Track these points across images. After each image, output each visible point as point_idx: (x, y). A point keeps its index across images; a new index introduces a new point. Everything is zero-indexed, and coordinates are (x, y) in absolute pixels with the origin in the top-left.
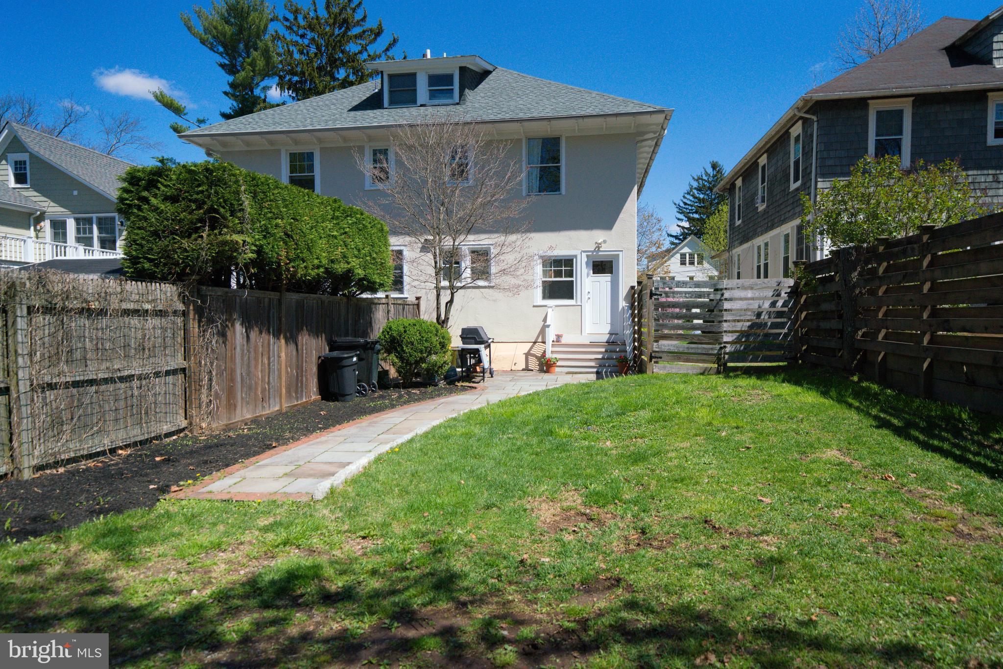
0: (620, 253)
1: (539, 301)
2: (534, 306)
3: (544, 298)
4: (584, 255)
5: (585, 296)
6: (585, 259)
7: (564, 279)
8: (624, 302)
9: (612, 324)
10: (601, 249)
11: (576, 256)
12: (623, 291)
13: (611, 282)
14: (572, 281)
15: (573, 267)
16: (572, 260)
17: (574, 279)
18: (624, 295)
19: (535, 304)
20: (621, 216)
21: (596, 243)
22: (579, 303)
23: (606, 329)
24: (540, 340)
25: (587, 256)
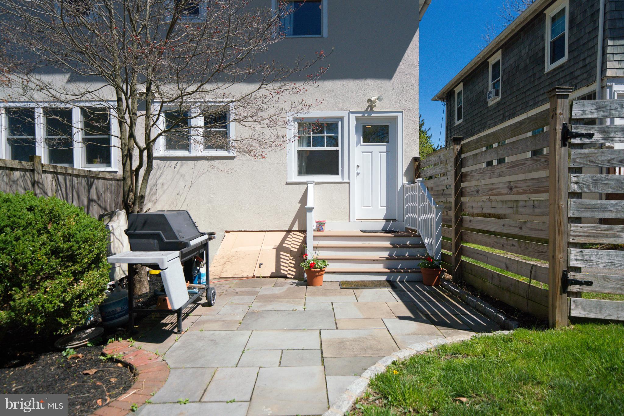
0: (400, 115)
1: (295, 177)
2: (287, 184)
3: (300, 173)
4: (352, 117)
5: (354, 172)
6: (353, 123)
7: (326, 148)
8: (404, 178)
9: (388, 207)
10: (374, 109)
11: (342, 119)
12: (403, 164)
13: (387, 152)
14: (337, 151)
15: (338, 133)
16: (337, 124)
17: (339, 148)
18: (404, 169)
19: (289, 181)
20: (401, 66)
21: (369, 100)
22: (346, 180)
23: (382, 213)
24: (296, 228)
25: (357, 119)
